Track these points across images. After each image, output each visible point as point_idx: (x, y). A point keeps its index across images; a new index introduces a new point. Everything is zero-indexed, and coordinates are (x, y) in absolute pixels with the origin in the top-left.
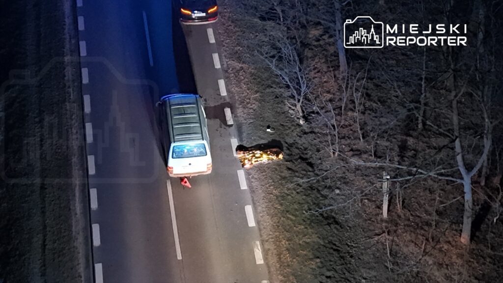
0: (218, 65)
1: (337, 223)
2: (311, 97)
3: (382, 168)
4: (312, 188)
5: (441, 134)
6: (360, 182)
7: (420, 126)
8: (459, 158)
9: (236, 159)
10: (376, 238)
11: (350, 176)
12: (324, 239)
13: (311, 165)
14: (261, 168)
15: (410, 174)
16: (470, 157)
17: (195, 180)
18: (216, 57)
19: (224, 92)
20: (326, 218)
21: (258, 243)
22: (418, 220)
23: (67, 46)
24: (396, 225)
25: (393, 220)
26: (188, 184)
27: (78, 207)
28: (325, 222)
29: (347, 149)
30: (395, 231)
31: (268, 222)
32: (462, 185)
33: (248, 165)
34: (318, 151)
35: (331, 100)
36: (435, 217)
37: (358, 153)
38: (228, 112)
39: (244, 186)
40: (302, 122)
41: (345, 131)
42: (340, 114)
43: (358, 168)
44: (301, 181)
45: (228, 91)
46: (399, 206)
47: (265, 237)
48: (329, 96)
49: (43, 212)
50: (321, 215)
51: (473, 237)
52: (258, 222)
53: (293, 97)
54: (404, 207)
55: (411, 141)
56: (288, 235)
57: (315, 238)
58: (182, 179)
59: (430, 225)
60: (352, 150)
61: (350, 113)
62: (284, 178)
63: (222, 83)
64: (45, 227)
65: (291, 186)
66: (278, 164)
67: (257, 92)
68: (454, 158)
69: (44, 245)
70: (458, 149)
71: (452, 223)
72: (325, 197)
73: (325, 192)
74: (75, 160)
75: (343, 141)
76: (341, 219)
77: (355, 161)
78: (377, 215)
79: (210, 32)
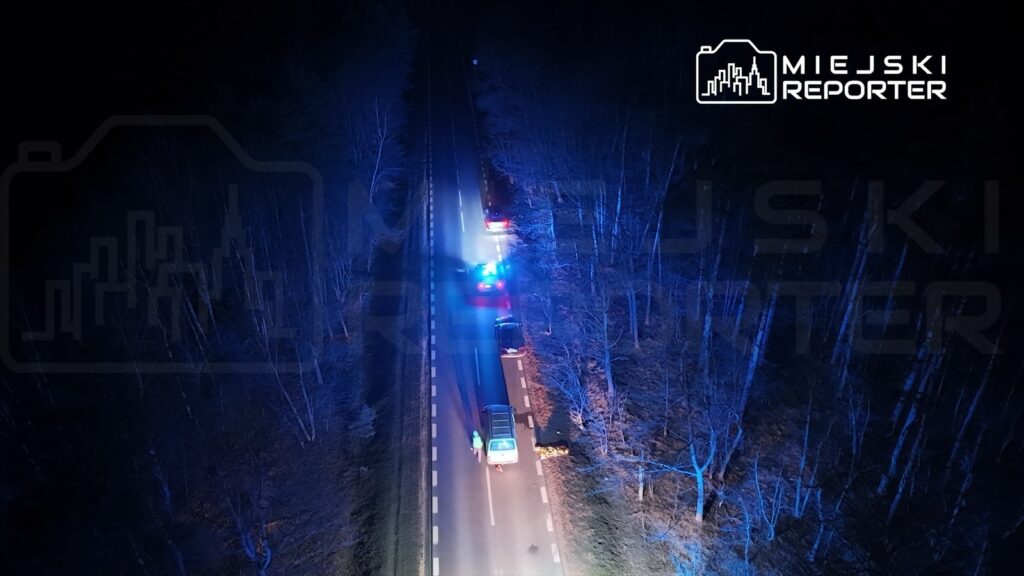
0: (524, 386)
1: (606, 502)
2: (588, 410)
3: (639, 463)
4: (588, 476)
5: (680, 440)
6: (623, 473)
7: (665, 433)
8: (693, 457)
9: (534, 453)
10: (635, 515)
11: (616, 468)
12: (597, 514)
13: (587, 458)
14: (551, 460)
15: (658, 468)
16: (701, 457)
17: (506, 467)
18: (523, 380)
19: (528, 405)
20: (599, 499)
21: (549, 516)
22: (665, 503)
23: (423, 371)
24: (649, 505)
25: (646, 503)
26: (501, 470)
27: (424, 484)
28: (598, 501)
29: (613, 448)
30: (648, 511)
31: (556, 499)
32: (696, 478)
33: (543, 457)
34: (593, 448)
35: (602, 413)
36: (677, 501)
37: (621, 451)
38: (530, 418)
39: (540, 472)
40: (582, 427)
41: (613, 435)
42: (608, 423)
43: (622, 463)
44: (581, 470)
45: (531, 403)
46: (651, 492)
47: (554, 511)
48: (601, 410)
49: (399, 487)
50: (595, 496)
51: (704, 517)
52: (549, 500)
53: (575, 409)
54: (654, 493)
55: (659, 444)
56: (571, 510)
57: (590, 513)
58: (497, 466)
59: (673, 507)
60: (617, 449)
61: (616, 422)
62: (568, 467)
63: (526, 398)
64: (400, 497)
65: (574, 474)
66: (564, 457)
67: (550, 405)
68: (690, 457)
69: (398, 512)
70: (692, 451)
71: (689, 505)
72: (598, 483)
73: (598, 479)
74: (423, 450)
75: (611, 442)
76: (609, 500)
77: (619, 457)
78: (635, 497)
79: (519, 362)
